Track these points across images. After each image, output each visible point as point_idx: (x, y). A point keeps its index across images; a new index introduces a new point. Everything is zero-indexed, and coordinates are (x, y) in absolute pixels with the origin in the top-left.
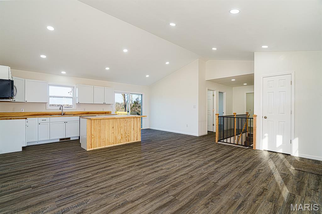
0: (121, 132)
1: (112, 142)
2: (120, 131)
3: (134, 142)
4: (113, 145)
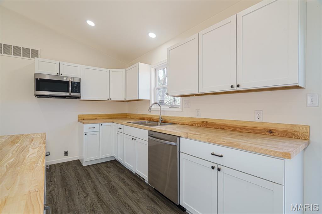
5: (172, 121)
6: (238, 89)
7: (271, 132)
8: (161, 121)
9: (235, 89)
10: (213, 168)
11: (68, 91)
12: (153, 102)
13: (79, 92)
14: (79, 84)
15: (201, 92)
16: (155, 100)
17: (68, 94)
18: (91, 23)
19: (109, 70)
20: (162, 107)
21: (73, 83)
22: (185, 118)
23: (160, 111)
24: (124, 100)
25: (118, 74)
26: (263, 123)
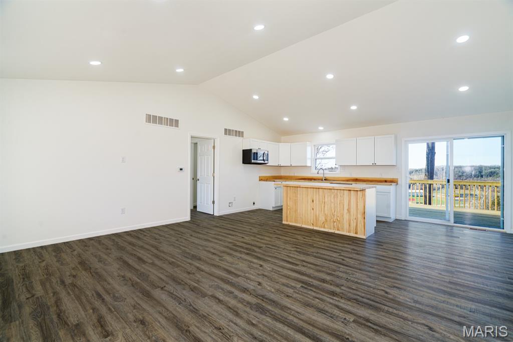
0: (324, 211)
1: (312, 222)
2: (323, 207)
3: (348, 234)
4: (311, 227)
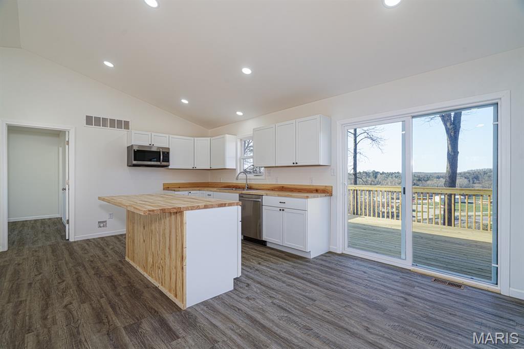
5: (257, 187)
6: (297, 165)
7: (317, 191)
8: (247, 187)
9: (295, 165)
10: (280, 210)
11: (160, 161)
12: (239, 172)
13: (168, 161)
14: (168, 153)
15: (277, 165)
16: (240, 169)
17: (158, 163)
18: (185, 101)
19: (193, 138)
20: (248, 176)
21: (163, 153)
22: (267, 184)
23: (247, 179)
24: (209, 168)
25: (203, 143)
26: (313, 186)
